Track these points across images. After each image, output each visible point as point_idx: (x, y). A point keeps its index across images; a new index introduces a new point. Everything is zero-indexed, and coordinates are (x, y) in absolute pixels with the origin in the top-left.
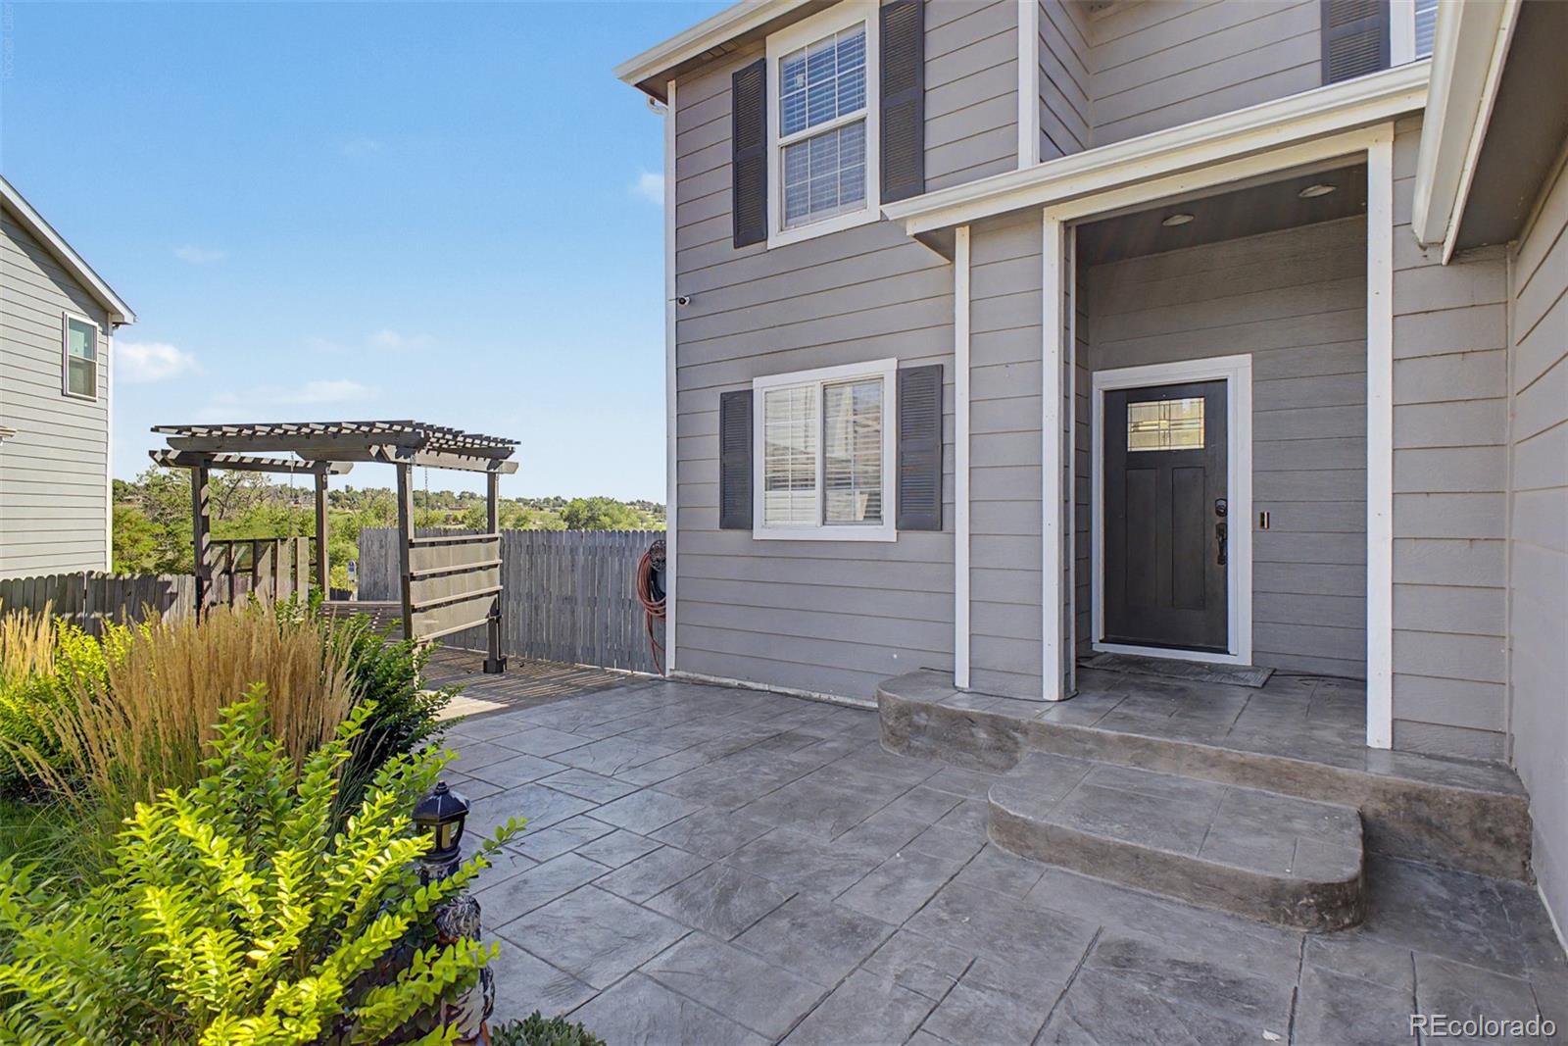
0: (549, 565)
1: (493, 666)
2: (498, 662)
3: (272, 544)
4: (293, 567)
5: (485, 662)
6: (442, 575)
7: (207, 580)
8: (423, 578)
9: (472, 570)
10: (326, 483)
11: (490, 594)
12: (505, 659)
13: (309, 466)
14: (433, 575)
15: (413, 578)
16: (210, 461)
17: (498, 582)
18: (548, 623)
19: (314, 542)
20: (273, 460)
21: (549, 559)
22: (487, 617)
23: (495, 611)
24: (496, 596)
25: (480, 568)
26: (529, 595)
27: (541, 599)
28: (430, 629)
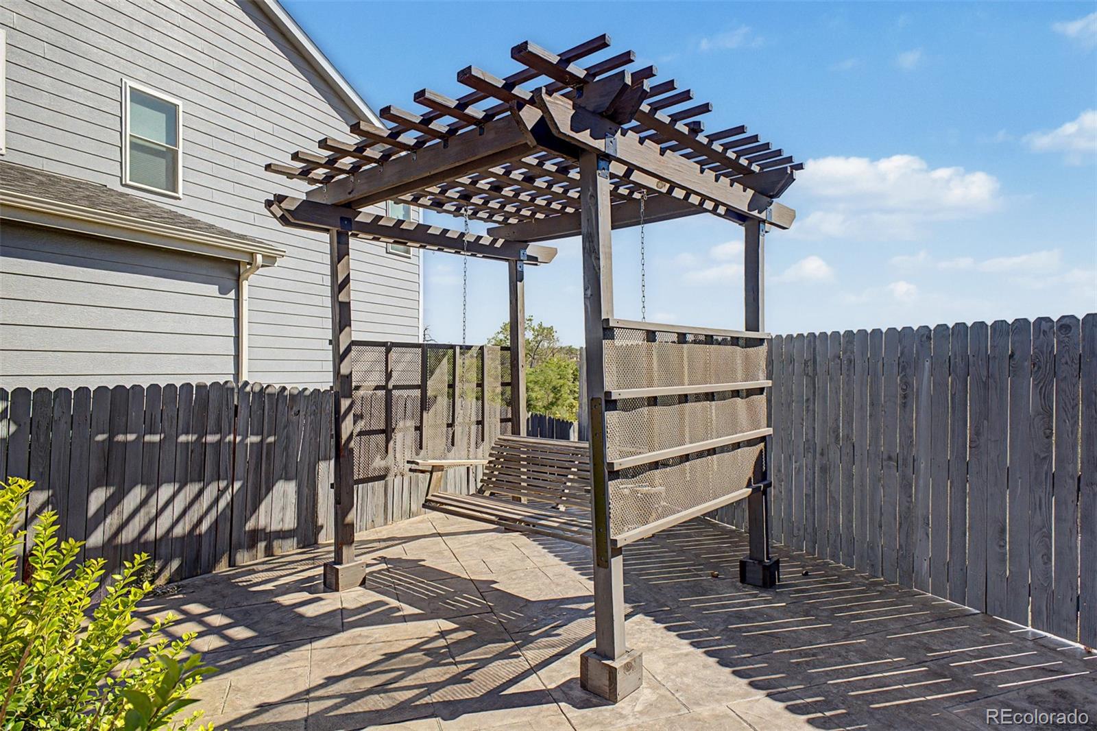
0: (849, 395)
1: (756, 573)
2: (765, 568)
3: (450, 352)
4: (478, 385)
5: (743, 564)
6: (668, 401)
7: (346, 397)
8: (631, 405)
9: (723, 396)
10: (522, 272)
11: (751, 443)
12: (778, 562)
13: (498, 244)
14: (653, 401)
15: (612, 404)
16: (350, 221)
17: (764, 421)
18: (848, 499)
19: (508, 354)
20: (445, 231)
21: (849, 382)
22: (748, 486)
23: (761, 474)
24: (763, 444)
25: (736, 393)
26: (810, 447)
27: (834, 454)
28: (645, 509)
